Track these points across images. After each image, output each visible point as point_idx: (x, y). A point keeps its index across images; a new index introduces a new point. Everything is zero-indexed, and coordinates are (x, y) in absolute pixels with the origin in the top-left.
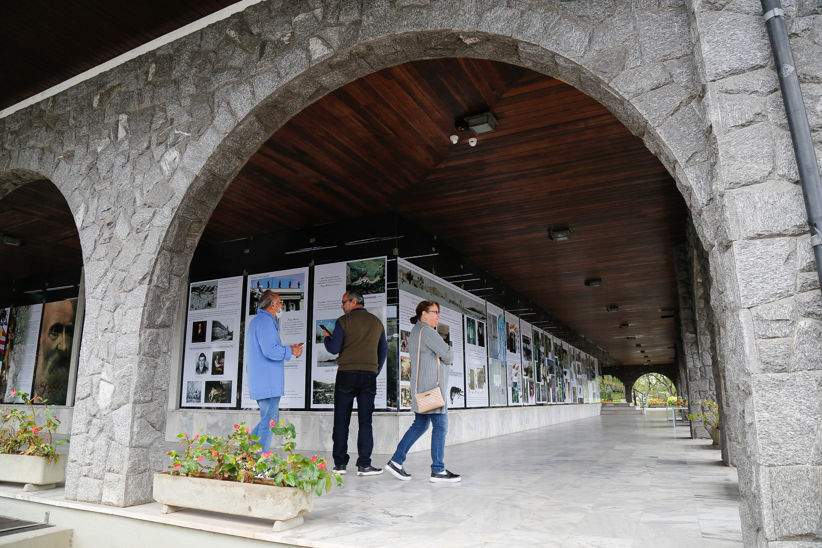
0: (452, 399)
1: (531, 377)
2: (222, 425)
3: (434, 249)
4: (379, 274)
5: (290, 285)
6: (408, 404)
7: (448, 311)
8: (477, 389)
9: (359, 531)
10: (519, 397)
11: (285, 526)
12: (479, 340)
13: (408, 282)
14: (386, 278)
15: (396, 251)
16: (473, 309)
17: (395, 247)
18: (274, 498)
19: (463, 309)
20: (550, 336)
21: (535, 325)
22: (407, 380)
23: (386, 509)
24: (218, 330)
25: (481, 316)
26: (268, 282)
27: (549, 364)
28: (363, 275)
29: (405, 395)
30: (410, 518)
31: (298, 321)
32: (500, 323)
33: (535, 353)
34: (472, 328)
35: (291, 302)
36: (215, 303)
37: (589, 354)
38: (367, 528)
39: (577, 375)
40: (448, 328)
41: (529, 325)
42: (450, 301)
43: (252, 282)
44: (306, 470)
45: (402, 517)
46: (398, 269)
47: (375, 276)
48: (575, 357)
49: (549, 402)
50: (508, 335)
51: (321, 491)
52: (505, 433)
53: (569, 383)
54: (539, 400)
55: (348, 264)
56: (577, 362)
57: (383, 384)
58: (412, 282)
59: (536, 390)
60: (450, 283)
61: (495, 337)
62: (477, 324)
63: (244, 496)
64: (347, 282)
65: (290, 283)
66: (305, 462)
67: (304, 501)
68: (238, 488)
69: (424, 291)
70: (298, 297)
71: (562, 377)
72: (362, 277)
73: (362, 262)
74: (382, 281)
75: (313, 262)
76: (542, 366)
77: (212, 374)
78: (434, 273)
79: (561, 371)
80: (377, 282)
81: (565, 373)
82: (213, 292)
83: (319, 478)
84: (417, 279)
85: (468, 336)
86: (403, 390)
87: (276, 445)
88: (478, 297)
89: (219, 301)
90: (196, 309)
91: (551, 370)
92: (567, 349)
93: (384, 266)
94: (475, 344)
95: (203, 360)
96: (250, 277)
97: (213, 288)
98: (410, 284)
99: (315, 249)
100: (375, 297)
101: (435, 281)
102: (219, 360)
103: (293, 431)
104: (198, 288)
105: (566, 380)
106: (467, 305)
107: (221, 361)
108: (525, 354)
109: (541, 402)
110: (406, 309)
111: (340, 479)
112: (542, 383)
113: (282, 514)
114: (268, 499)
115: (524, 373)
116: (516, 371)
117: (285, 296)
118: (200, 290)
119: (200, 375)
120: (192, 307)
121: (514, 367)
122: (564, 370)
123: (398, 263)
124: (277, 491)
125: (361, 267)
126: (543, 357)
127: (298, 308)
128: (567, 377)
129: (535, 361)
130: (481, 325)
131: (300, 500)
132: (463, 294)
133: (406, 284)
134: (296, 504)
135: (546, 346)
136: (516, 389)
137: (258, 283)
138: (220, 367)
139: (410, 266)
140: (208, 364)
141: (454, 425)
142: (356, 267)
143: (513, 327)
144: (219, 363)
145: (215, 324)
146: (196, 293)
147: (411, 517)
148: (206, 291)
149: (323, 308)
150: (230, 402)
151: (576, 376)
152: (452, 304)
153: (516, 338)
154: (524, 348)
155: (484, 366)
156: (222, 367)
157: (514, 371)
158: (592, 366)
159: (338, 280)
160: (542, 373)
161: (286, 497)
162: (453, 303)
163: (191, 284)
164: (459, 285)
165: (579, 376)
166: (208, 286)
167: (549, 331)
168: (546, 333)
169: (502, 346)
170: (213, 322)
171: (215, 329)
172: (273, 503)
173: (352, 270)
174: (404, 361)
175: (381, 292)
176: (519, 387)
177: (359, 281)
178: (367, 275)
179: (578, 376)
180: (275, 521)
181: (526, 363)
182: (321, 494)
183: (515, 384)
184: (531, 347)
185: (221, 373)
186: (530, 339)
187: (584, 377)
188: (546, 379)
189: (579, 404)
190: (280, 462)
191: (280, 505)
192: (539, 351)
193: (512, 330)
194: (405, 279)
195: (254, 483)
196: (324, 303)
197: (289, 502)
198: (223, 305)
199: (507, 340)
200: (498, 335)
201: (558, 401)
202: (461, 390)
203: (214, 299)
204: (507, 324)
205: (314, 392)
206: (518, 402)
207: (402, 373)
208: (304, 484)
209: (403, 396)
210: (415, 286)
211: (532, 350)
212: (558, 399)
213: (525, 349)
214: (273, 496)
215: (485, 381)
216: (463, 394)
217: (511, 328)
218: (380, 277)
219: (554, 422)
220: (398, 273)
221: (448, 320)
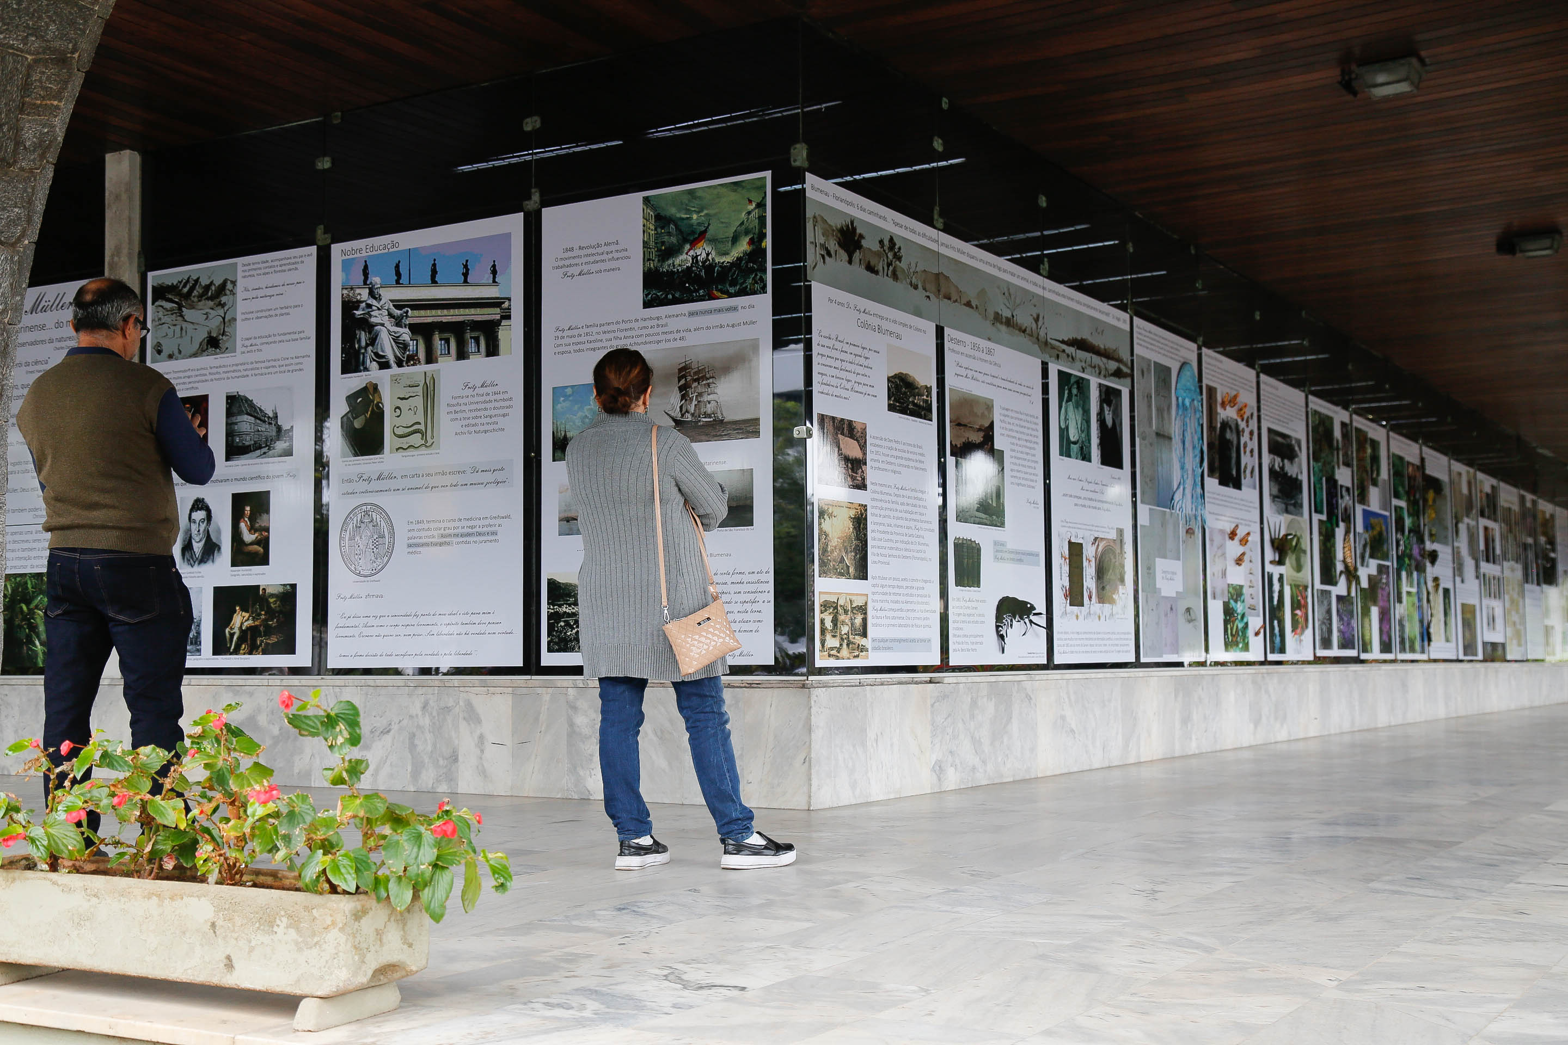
0: (1002, 637)
1: (1299, 568)
2: (270, 722)
3: (938, 145)
4: (747, 232)
5: (466, 275)
6: (845, 652)
7: (990, 352)
8: (1092, 606)
9: (558, 1029)
10: (1250, 632)
11: (332, 1012)
12: (1103, 445)
13: (845, 256)
14: (768, 243)
15: (800, 154)
16: (1081, 344)
17: (797, 142)
18: (298, 930)
19: (1045, 345)
20: (1376, 432)
21: (1317, 394)
22: (841, 574)
23: (675, 966)
24: (245, 423)
25: (1113, 365)
26: (397, 266)
27: (1367, 526)
28: (695, 236)
29: (835, 621)
30: (736, 993)
31: (495, 389)
32: (1182, 389)
33: (1315, 492)
34: (1077, 407)
35: (472, 330)
36: (233, 337)
37: (1534, 491)
38: (592, 1020)
39: (1483, 565)
40: (989, 406)
41: (1296, 396)
42: (997, 318)
43: (346, 265)
44: (397, 842)
45: (714, 990)
46: (809, 214)
47: (735, 239)
48: (1477, 504)
49: (1365, 650)
50: (1211, 427)
51: (443, 907)
52: (1193, 748)
53: (1446, 591)
54: (1326, 643)
55: (646, 200)
56: (1483, 522)
57: (762, 587)
58: (857, 255)
59: (1314, 612)
60: (1002, 262)
61: (1163, 437)
62: (1094, 395)
63: (213, 925)
64: (646, 259)
65: (466, 266)
66: (397, 820)
67: (393, 936)
68: (194, 901)
69: (900, 288)
70: (492, 314)
71: (1421, 569)
72: (694, 244)
73: (691, 192)
74: (757, 254)
75: (536, 197)
76: (1340, 532)
77: (234, 564)
78: (940, 224)
79: (1416, 551)
80: (739, 259)
81: (1433, 557)
82: (224, 299)
83: (435, 866)
84: (876, 247)
85: (1064, 432)
86: (825, 606)
87: (438, 781)
88: (1104, 306)
89: (242, 330)
90: (171, 357)
91: (1376, 546)
92: (1443, 477)
93: (761, 205)
94: (1086, 457)
95: (202, 521)
96: (338, 251)
97: (222, 289)
98: (850, 262)
99: (541, 153)
100: (735, 309)
101: (943, 250)
102: (253, 519)
103: (353, 723)
104: (172, 289)
105: (1436, 579)
106: (1059, 331)
107: (261, 523)
108: (1275, 492)
109: (1335, 652)
110: (838, 345)
111: (505, 868)
112: (1340, 588)
113: (322, 977)
114: (280, 930)
115: (1270, 554)
116: (1241, 549)
117: (452, 312)
118: (180, 294)
119: (196, 568)
120: (159, 352)
121: (1233, 535)
122: (1429, 546)
123: (809, 194)
124: (306, 908)
125: (688, 211)
126: (1345, 501)
127: (493, 350)
128: (1442, 570)
129: (1316, 517)
130: (1109, 397)
131: (379, 934)
132: (1048, 295)
133: (839, 263)
134: (364, 945)
135: (1361, 468)
136: (1239, 607)
137: (366, 267)
138: (257, 542)
139: (850, 204)
140: (219, 532)
141: (1010, 718)
142: (673, 211)
143: (1233, 401)
144: (252, 529)
145: (235, 404)
146: (169, 305)
147: (743, 989)
148: (200, 297)
149: (571, 348)
150: (292, 651)
151: (1477, 567)
152: (1003, 328)
153: (1245, 438)
154: (1272, 471)
155: (1120, 532)
156: (264, 542)
157: (1234, 548)
158: (1545, 534)
159: (616, 255)
160: (1339, 555)
161: (334, 923)
162: (1009, 323)
163: (150, 275)
164: (1032, 265)
165: (1488, 568)
166: (204, 281)
167: (1377, 416)
168: (1360, 422)
169: (1189, 466)
170: (228, 397)
171: (234, 419)
172: (297, 943)
173: (662, 220)
174: (830, 516)
175: (754, 293)
176: (1249, 601)
177: (684, 257)
178: (708, 235)
179: (1486, 567)
180: (301, 998)
181: (1278, 522)
182: (442, 916)
183: (1237, 593)
184: (1301, 468)
185: (263, 559)
186: (1299, 442)
187: (1511, 571)
188: (1357, 579)
189: (1485, 660)
190: (308, 819)
191: (315, 951)
192: (1332, 482)
193: (1227, 413)
194: (833, 245)
195: (255, 885)
196: (576, 332)
197: (342, 938)
198: (258, 341)
199: (1210, 446)
200: (1175, 429)
201: (1403, 650)
202: (1033, 608)
203: (227, 322)
204: (1211, 391)
205: (550, 616)
206: (1246, 648)
207: (824, 551)
208: (392, 885)
209: (829, 624)
210: (870, 269)
211: (1304, 478)
212: (1402, 642)
213: (1278, 476)
214: (294, 923)
215: (1122, 580)
216: (1042, 621)
217: (1223, 405)
218: (751, 242)
219: (1383, 719)
220: (809, 226)
221: (989, 379)
